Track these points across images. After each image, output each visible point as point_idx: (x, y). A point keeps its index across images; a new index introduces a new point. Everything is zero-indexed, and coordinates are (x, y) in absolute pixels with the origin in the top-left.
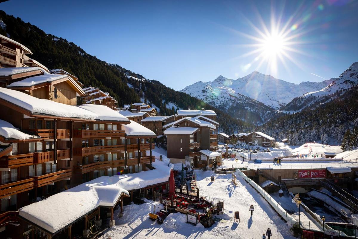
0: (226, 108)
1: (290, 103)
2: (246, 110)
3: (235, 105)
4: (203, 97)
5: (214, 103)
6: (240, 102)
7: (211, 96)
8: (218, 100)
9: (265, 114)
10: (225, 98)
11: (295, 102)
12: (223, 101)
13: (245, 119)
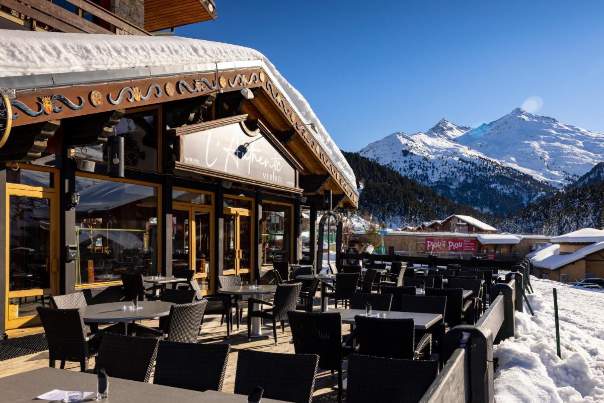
0: (450, 186)
1: (588, 173)
2: (494, 190)
3: (470, 181)
4: (405, 165)
5: (427, 177)
6: (482, 174)
7: (421, 163)
8: (435, 170)
9: (535, 199)
10: (450, 167)
11: (599, 172)
12: (445, 173)
13: (490, 210)
